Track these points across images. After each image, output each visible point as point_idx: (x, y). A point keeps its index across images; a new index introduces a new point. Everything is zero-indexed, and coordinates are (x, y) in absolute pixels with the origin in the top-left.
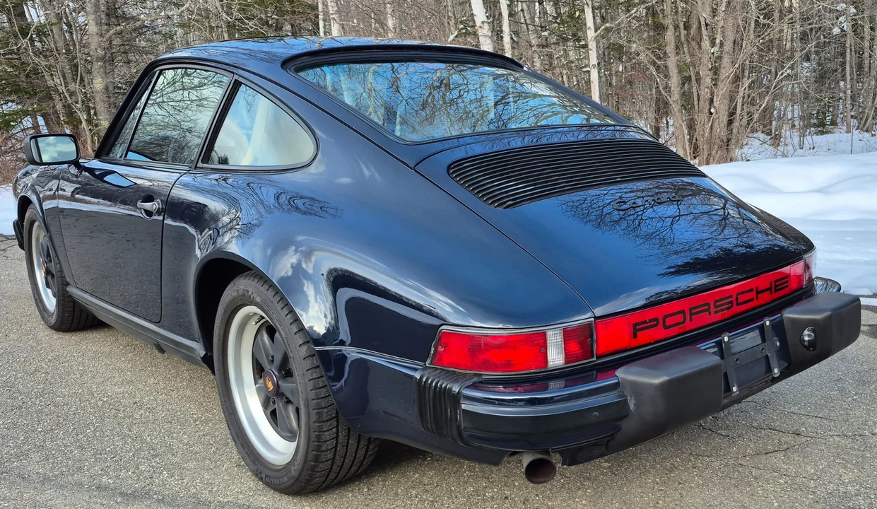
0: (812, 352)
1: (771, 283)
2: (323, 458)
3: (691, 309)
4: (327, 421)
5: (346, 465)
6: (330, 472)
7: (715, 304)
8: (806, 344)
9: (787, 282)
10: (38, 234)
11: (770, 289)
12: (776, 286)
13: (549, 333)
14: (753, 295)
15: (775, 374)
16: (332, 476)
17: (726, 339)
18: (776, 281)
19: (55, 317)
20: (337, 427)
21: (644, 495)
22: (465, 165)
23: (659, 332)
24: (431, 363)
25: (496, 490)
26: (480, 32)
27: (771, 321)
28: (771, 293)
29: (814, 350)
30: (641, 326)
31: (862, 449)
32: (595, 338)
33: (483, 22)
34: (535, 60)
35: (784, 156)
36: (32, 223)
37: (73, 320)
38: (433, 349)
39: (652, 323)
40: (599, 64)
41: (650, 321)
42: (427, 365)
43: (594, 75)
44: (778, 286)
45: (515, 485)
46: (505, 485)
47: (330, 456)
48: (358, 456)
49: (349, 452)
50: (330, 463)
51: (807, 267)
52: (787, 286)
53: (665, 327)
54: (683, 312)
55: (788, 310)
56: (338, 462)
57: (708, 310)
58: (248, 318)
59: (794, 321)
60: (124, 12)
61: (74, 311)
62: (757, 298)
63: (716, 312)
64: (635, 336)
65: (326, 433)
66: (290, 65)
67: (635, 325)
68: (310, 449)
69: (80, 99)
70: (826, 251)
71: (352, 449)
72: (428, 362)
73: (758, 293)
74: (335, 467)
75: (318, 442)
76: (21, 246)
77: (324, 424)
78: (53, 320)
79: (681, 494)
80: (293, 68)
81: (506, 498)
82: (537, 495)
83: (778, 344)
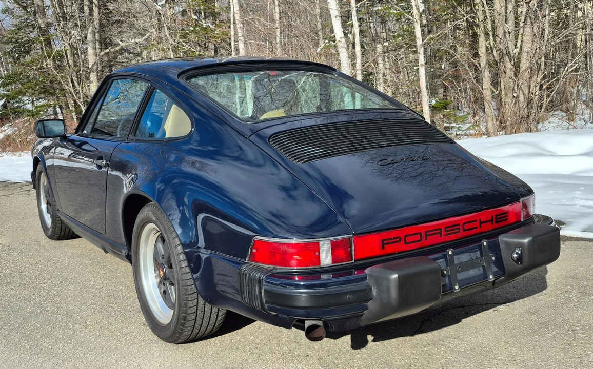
0: (520, 266)
1: (492, 217)
2: (189, 318)
3: (426, 232)
4: (191, 294)
5: (204, 325)
6: (194, 328)
7: (445, 229)
8: (515, 259)
9: (506, 216)
10: (43, 180)
11: (492, 221)
12: (496, 219)
13: (321, 243)
14: (477, 224)
15: (491, 279)
16: (196, 331)
17: (450, 253)
18: (496, 216)
19: (51, 230)
20: (197, 298)
21: (403, 361)
22: (280, 136)
23: (402, 246)
24: (249, 260)
25: (301, 350)
26: (339, 44)
27: (487, 243)
28: (492, 223)
29: (521, 264)
30: (387, 241)
31: (571, 340)
32: (353, 247)
33: (341, 38)
34: (379, 62)
35: (575, 128)
36: (41, 173)
37: (61, 232)
38: (250, 251)
39: (396, 240)
40: (426, 63)
41: (395, 238)
42: (246, 261)
43: (422, 71)
44: (498, 219)
45: (315, 348)
46: (309, 348)
47: (193, 317)
48: (211, 319)
49: (205, 315)
50: (193, 322)
51: (525, 206)
52: (507, 219)
53: (406, 243)
54: (420, 234)
55: (503, 235)
56: (199, 322)
57: (440, 233)
58: (150, 231)
59: (507, 243)
60: (111, 40)
61: (61, 227)
62: (480, 226)
63: (446, 235)
64: (383, 248)
65: (191, 302)
66: (182, 76)
67: (383, 241)
68: (181, 312)
69: (82, 96)
70: (582, 199)
71: (207, 314)
72: (247, 259)
73: (481, 223)
74: (196, 325)
75: (186, 308)
76: (35, 187)
77: (189, 296)
78: (50, 233)
79: (429, 361)
80: (185, 77)
81: (308, 356)
82: (329, 356)
83: (494, 258)
